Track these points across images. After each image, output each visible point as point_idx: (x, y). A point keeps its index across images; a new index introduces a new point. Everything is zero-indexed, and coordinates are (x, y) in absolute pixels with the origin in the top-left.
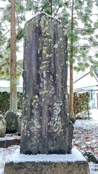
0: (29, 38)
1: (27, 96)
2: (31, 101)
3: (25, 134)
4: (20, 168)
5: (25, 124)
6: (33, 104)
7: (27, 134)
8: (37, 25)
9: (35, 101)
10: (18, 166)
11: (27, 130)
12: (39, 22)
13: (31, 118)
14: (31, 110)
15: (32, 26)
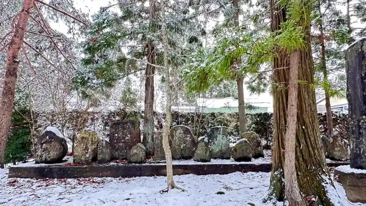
0: (352, 62)
1: (354, 116)
2: (359, 121)
3: (355, 152)
4: (361, 178)
5: (353, 142)
6: (360, 124)
7: (357, 151)
8: (360, 50)
9: (362, 121)
10: (359, 176)
11: (356, 147)
12: (362, 47)
13: (359, 137)
14: (359, 130)
15: (355, 51)
